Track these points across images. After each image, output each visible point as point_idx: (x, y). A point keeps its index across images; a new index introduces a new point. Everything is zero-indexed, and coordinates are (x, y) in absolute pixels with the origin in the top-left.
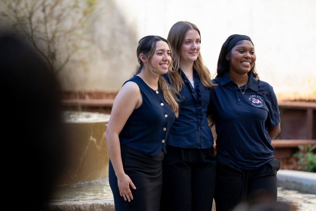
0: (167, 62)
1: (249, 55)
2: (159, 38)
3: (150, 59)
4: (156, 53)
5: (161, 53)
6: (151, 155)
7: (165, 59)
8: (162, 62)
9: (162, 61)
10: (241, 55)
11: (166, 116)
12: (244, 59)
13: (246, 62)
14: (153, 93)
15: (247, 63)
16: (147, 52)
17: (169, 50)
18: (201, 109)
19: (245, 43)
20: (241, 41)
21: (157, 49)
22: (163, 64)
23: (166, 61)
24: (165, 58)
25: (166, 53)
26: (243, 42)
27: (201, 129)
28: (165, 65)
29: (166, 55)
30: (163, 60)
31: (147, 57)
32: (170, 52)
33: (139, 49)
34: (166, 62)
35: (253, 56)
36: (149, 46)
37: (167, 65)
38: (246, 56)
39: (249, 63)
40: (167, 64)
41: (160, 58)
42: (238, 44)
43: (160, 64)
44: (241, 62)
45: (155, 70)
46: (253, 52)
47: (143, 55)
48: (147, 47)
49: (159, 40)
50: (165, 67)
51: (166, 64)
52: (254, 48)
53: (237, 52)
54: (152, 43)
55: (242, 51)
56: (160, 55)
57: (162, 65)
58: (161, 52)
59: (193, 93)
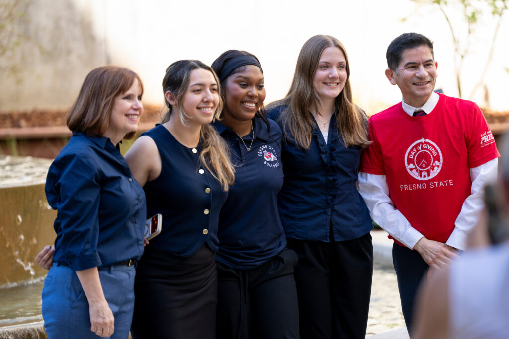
0: (211, 105)
1: (255, 91)
2: (196, 64)
3: (182, 99)
4: (190, 89)
5: (198, 90)
6: (182, 255)
7: (205, 100)
8: (202, 105)
9: (202, 103)
10: (243, 91)
11: (208, 190)
12: (247, 99)
13: (250, 103)
14: (185, 153)
15: (251, 105)
16: (176, 89)
17: (215, 83)
18: (334, 180)
19: (250, 71)
20: (243, 67)
21: (192, 83)
22: (204, 108)
23: (208, 102)
24: (206, 97)
25: (208, 90)
26: (247, 70)
27: (333, 210)
28: (207, 109)
29: (207, 93)
30: (202, 101)
31: (176, 96)
32: (216, 87)
33: (165, 83)
34: (209, 104)
35: (261, 92)
36: (178, 78)
37: (210, 109)
38: (250, 94)
39: (254, 105)
40: (212, 108)
41: (197, 98)
42: (239, 72)
43: (198, 108)
44: (242, 102)
45: (191, 117)
46: (262, 85)
47: (170, 94)
48: (176, 79)
49: (195, 68)
50: (208, 112)
51: (208, 107)
52: (263, 79)
53: (237, 86)
54: (183, 74)
55: (244, 83)
56: (198, 92)
57: (202, 109)
58: (198, 88)
59: (322, 153)
